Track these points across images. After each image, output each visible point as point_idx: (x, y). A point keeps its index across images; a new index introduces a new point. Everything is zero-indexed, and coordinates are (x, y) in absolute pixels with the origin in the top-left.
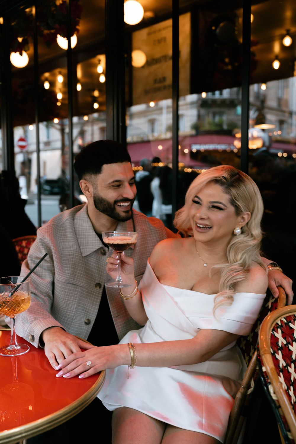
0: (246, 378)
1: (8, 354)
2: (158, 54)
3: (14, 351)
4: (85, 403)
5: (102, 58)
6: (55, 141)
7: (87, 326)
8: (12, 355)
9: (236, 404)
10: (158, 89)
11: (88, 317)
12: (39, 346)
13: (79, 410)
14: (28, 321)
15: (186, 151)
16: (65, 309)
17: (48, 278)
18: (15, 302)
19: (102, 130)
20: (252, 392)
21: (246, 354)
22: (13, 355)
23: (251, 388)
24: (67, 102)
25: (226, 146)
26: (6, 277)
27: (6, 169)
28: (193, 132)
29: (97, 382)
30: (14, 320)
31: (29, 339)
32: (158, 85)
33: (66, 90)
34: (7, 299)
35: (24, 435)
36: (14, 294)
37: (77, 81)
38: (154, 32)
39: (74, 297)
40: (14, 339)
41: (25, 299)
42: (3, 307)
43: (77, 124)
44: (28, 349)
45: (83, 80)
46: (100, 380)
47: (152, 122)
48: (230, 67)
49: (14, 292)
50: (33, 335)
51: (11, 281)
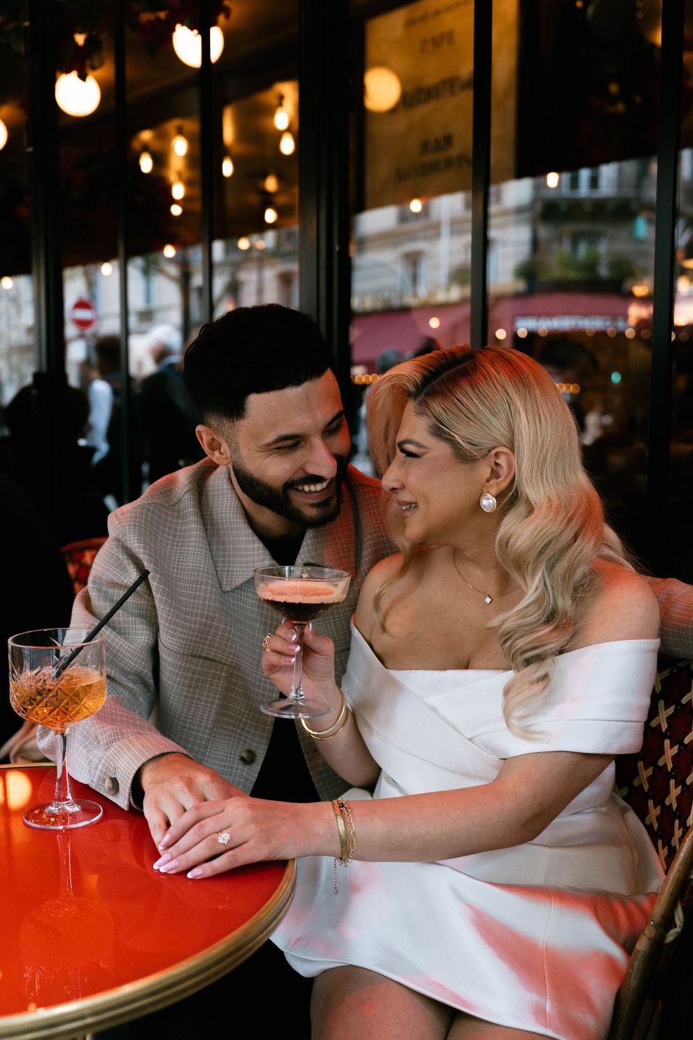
0: (663, 900)
1: (49, 822)
2: (432, 75)
3: (64, 817)
4: (244, 950)
5: (289, 91)
6: (168, 308)
7: (246, 768)
8: (58, 825)
9: (636, 967)
10: (432, 168)
11: (250, 745)
12: (130, 806)
13: (229, 966)
14: (98, 742)
15: (501, 334)
16: (184, 721)
17: (142, 637)
18: (67, 692)
19: (285, 279)
20: (676, 938)
21: (660, 842)
22: (61, 827)
23: (676, 927)
24: (197, 206)
25: (606, 320)
26: (45, 630)
27: (44, 368)
28: (521, 286)
29: (275, 898)
30: (65, 739)
31: (104, 789)
32: (430, 157)
33: (197, 174)
34: (46, 685)
35: (89, 1020)
36: (65, 673)
37: (222, 152)
38: (424, 18)
39: (208, 691)
40: (63, 789)
41: (91, 684)
42: (37, 705)
43: (223, 264)
44: (100, 812)
45: (237, 149)
46: (282, 891)
47: (413, 260)
48: (621, 107)
49: (64, 668)
50: (115, 778)
51: (57, 640)
